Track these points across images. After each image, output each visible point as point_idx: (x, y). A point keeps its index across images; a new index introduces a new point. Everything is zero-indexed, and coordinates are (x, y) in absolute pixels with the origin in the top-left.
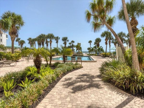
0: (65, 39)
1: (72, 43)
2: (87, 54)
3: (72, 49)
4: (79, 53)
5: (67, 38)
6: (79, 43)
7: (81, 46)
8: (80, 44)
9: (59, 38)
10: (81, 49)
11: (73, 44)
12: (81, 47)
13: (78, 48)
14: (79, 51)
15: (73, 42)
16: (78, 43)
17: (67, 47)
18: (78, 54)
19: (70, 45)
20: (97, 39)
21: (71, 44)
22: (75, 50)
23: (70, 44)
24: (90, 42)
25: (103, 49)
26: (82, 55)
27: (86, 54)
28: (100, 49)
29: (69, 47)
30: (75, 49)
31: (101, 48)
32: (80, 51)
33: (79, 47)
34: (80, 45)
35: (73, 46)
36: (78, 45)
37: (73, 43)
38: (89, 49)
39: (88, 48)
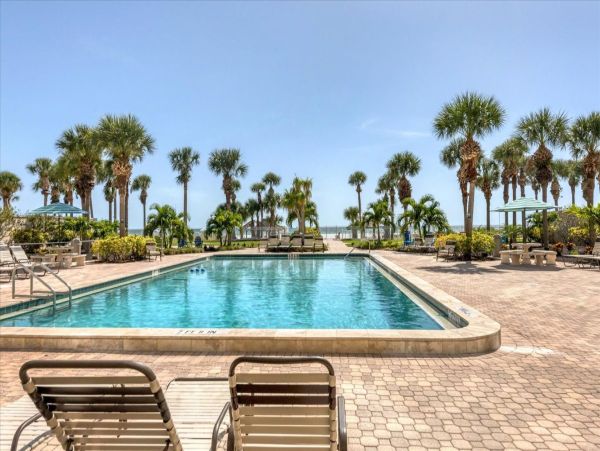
0: (225, 162)
1: (268, 187)
2: (344, 240)
3: (269, 215)
4: (304, 238)
5: (235, 156)
6: (303, 178)
7: (312, 199)
8: (307, 184)
9: (196, 157)
10: (313, 212)
11: (271, 190)
12: (312, 204)
13: (298, 207)
14: (301, 224)
15: (272, 179)
16: (296, 181)
17: (243, 205)
18: (297, 243)
19: (259, 195)
20: (398, 158)
21: (263, 188)
22: (281, 220)
23: (256, 188)
24: (358, 179)
25: (438, 213)
26: (319, 245)
27: (338, 237)
28: (425, 209)
29: (255, 207)
30: (282, 213)
31: (428, 204)
32: (307, 224)
33: (299, 202)
34: (308, 193)
35: (271, 202)
36: (295, 191)
37: (274, 188)
38: (351, 214)
39: (347, 207)
